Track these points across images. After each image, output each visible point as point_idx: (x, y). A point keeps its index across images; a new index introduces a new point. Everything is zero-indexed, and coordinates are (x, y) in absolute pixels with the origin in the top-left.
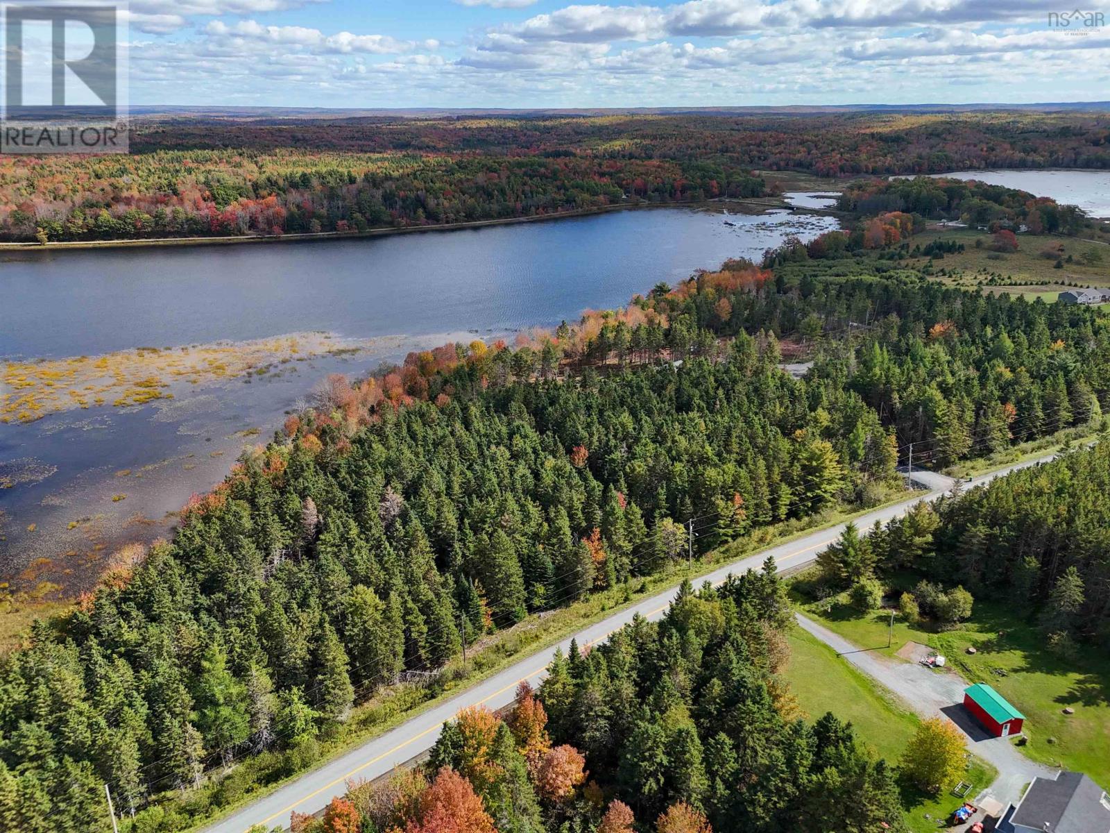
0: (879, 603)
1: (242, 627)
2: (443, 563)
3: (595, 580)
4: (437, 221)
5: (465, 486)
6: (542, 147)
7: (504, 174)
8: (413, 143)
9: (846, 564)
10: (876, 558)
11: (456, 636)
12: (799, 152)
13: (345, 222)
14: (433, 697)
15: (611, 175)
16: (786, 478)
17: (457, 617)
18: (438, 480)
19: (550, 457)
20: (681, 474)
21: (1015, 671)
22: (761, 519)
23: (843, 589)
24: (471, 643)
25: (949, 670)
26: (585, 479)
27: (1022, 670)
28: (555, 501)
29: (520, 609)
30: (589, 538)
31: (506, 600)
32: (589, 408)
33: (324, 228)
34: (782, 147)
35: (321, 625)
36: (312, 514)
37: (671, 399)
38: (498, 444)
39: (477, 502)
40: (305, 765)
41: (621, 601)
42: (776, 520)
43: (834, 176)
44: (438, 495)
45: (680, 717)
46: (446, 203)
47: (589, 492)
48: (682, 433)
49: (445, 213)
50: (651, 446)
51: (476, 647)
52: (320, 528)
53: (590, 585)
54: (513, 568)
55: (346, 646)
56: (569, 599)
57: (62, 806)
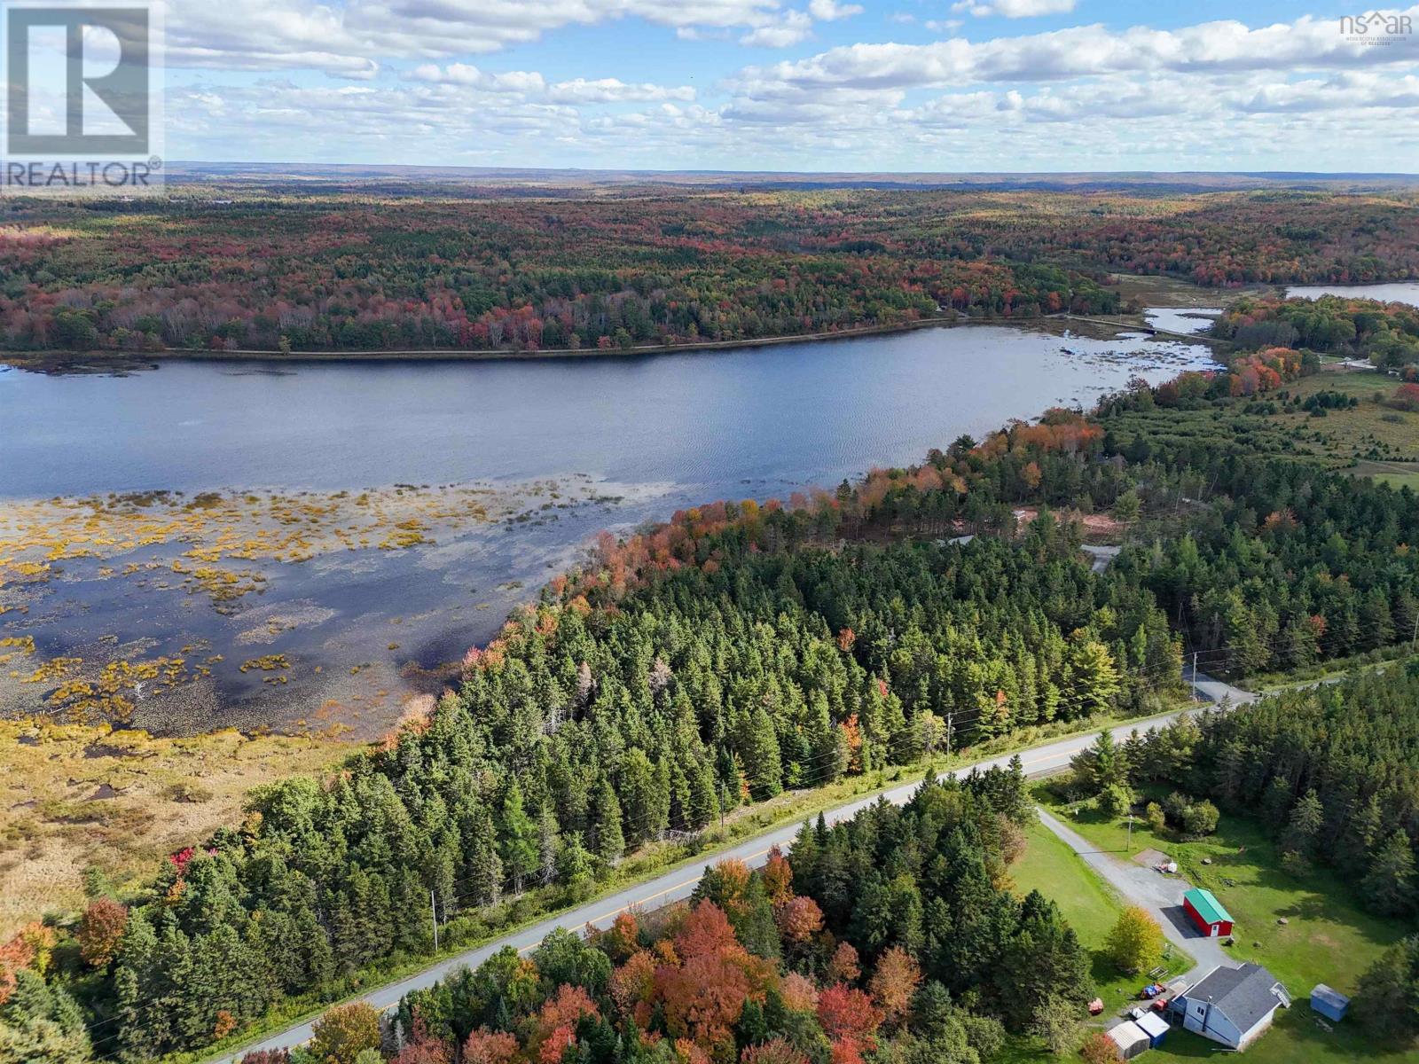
0: (1126, 808)
1: (535, 775)
2: (706, 734)
3: (850, 764)
4: (711, 337)
5: (730, 661)
6: (844, 235)
7: (793, 281)
8: (687, 227)
9: (1100, 770)
10: (1130, 766)
11: (715, 803)
12: (1175, 250)
13: (607, 338)
14: (693, 854)
15: (924, 281)
16: (1056, 678)
17: (718, 786)
18: (704, 655)
19: (816, 639)
20: (946, 666)
21: (1245, 884)
22: (1026, 719)
23: (1094, 795)
24: (728, 811)
25: (1179, 876)
26: (847, 664)
27: (1252, 883)
28: (817, 685)
29: (776, 784)
30: (846, 723)
31: (763, 775)
32: (860, 587)
33: (584, 343)
34: (1153, 244)
35: (599, 780)
36: (586, 680)
37: (950, 584)
38: (763, 622)
39: (740, 679)
40: (583, 899)
41: (874, 786)
42: (1042, 720)
43: (1218, 285)
44: (704, 669)
45: (907, 883)
46: (723, 318)
47: (852, 678)
48: (953, 624)
49: (722, 329)
50: (919, 635)
51: (733, 815)
52: (594, 694)
53: (845, 769)
54: (772, 745)
55: (620, 801)
56: (824, 780)
57: (399, 904)
